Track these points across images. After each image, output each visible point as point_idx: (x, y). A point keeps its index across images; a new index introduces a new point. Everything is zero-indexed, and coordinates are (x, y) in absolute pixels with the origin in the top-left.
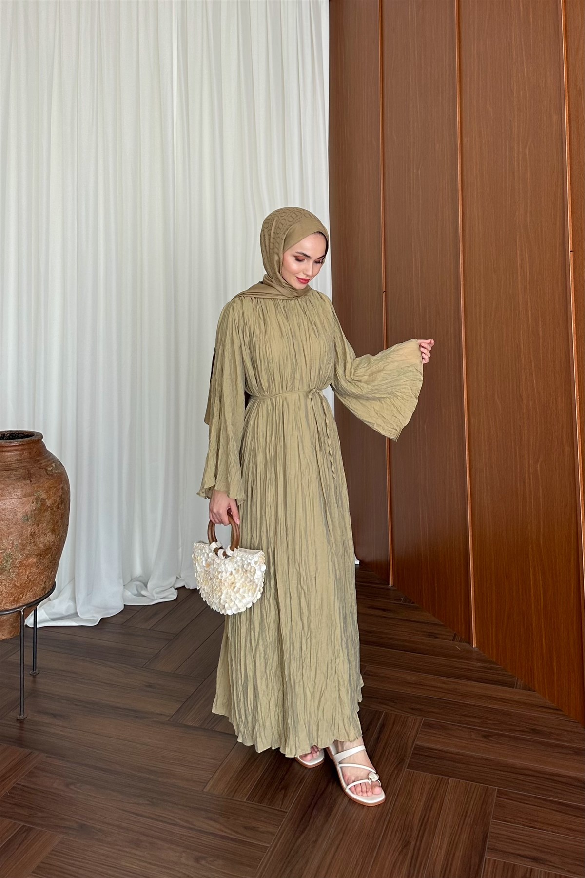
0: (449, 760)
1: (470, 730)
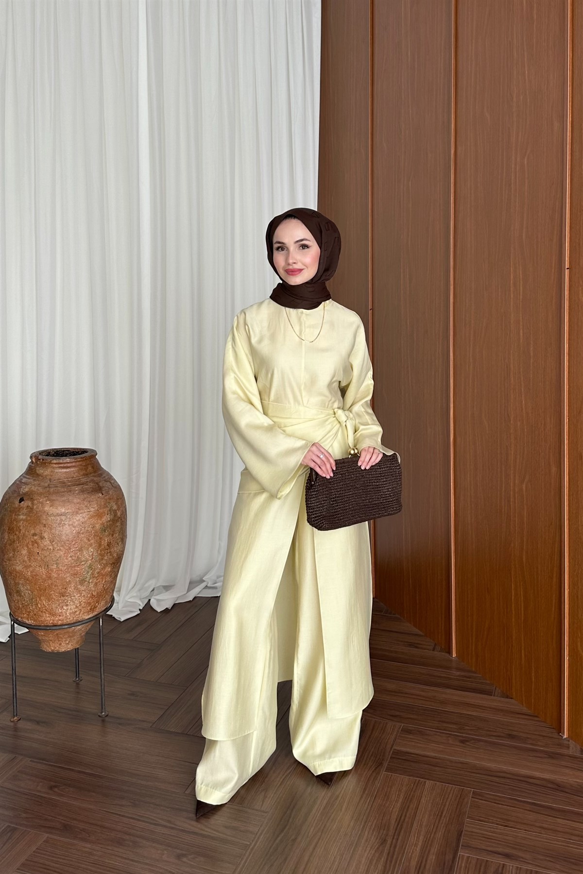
0: (425, 764)
1: (448, 735)
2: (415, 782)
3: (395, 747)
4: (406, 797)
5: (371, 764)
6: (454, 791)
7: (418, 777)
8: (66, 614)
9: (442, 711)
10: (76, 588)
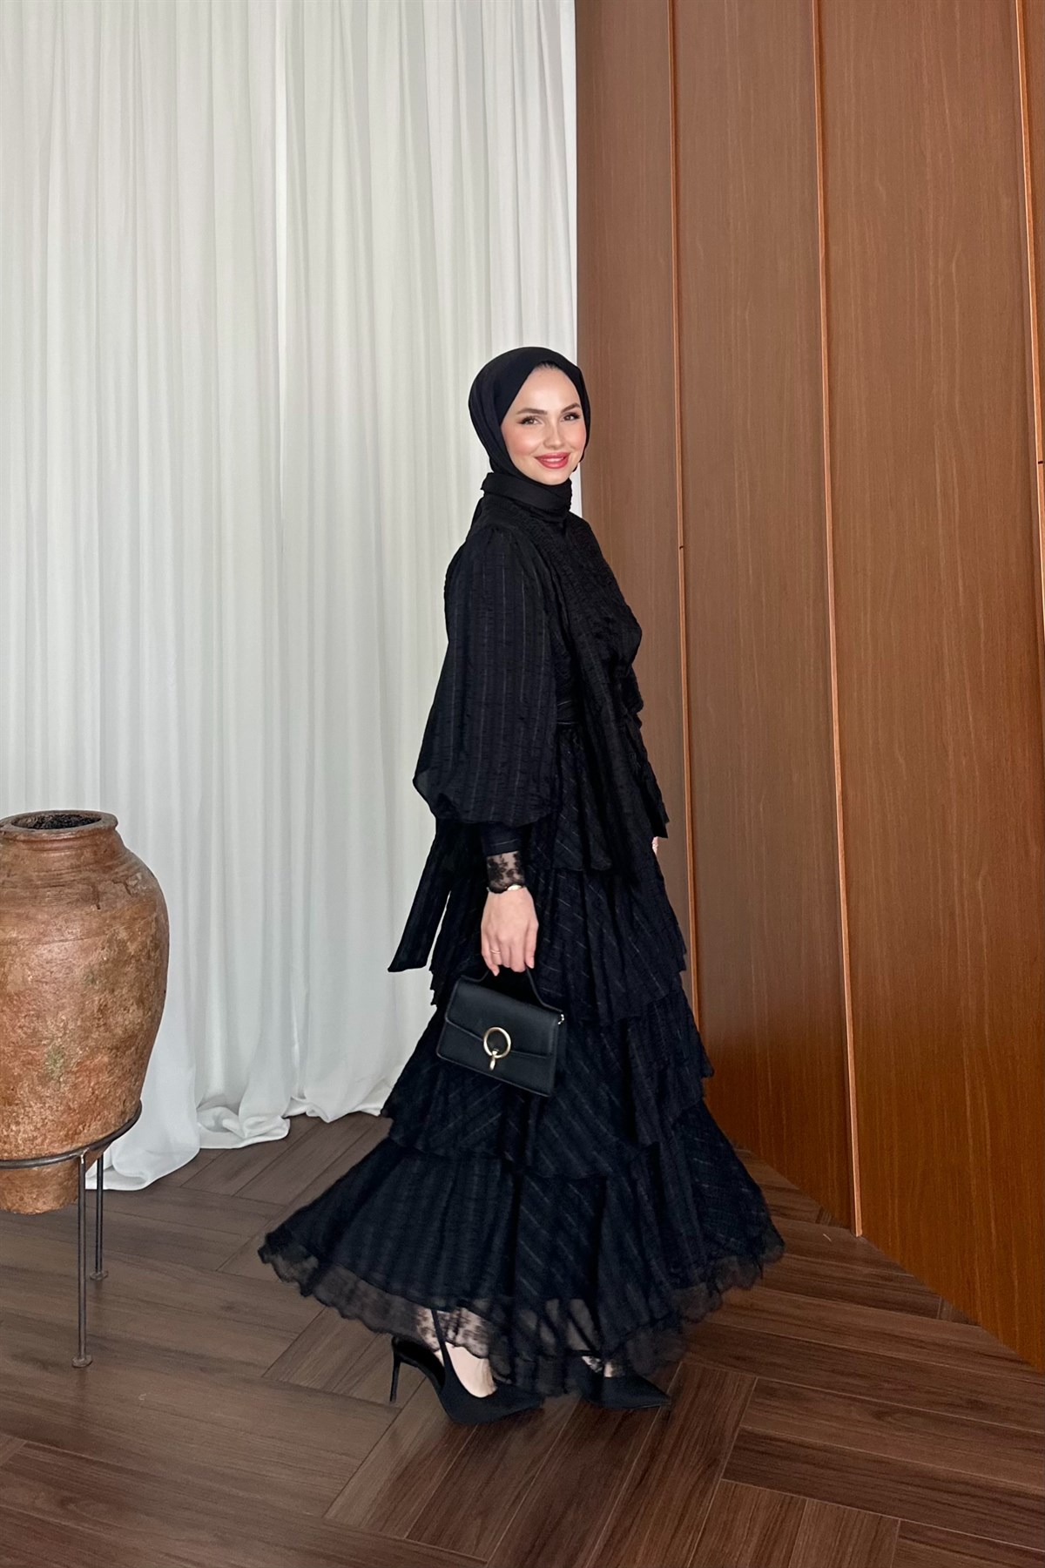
0: (805, 1463)
1: (849, 1401)
2: (784, 1501)
3: (740, 1425)
4: (765, 1536)
5: (696, 1460)
6: (863, 1522)
7: (790, 1491)
8: (17, 1141)
9: (834, 1350)
10: (32, 1091)
